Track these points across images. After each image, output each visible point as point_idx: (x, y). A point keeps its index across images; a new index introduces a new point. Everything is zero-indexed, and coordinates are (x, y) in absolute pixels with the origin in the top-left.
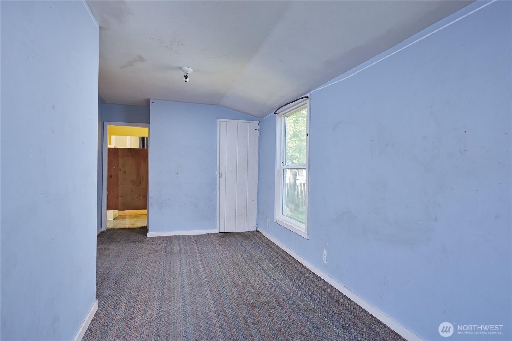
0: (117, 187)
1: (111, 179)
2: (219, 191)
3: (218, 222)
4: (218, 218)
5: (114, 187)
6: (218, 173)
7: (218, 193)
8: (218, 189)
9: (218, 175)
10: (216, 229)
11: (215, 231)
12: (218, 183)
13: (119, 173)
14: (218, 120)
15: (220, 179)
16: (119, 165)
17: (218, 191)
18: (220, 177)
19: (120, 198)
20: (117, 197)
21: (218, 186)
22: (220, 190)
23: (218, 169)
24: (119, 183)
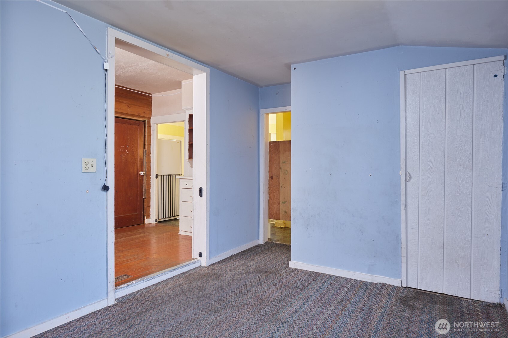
0: (278, 190)
1: (272, 180)
2: (406, 208)
3: (404, 266)
4: (404, 260)
5: (275, 190)
6: (402, 173)
7: (403, 212)
8: (402, 203)
9: (403, 178)
10: (400, 278)
11: (396, 282)
12: (403, 192)
13: (280, 172)
14: (402, 73)
15: (406, 185)
16: (280, 163)
17: (403, 207)
18: (407, 181)
19: (281, 205)
20: (279, 204)
21: (403, 198)
22: (406, 205)
23: (403, 166)
24: (280, 186)
